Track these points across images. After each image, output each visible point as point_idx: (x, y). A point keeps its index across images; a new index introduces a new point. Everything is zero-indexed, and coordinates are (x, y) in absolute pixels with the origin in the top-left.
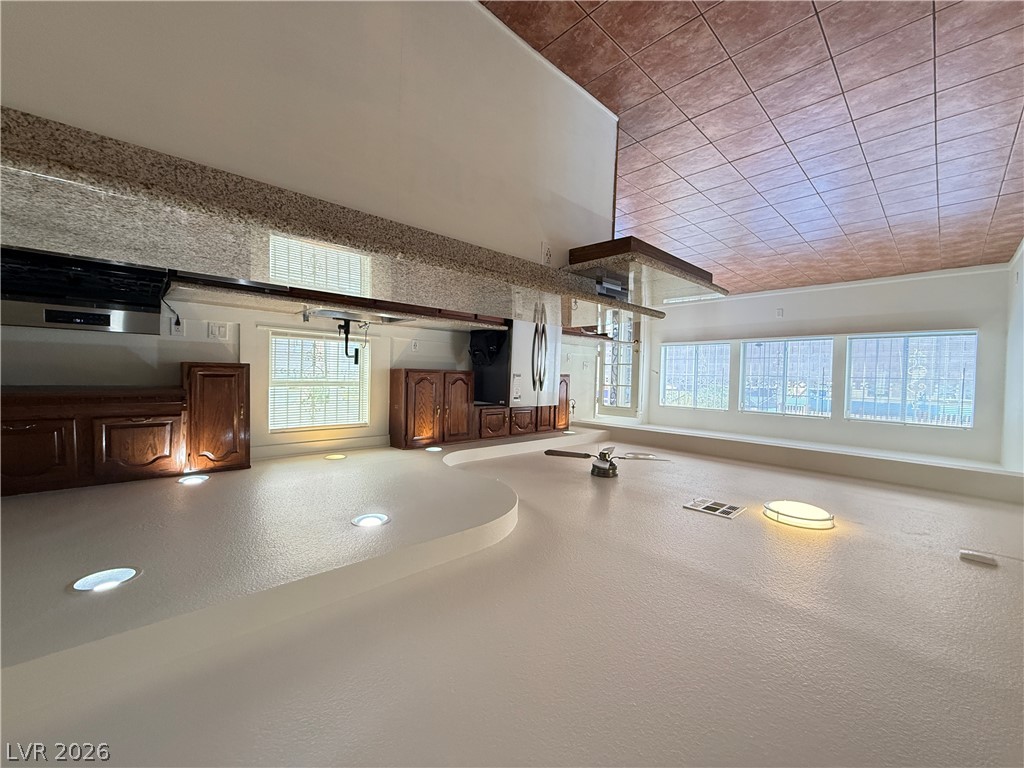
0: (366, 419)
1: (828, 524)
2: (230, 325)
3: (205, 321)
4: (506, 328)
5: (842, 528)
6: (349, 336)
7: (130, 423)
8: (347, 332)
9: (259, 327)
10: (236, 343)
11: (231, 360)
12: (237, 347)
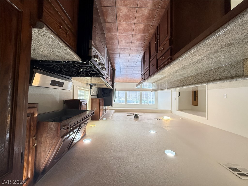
4: (113, 88)
5: (171, 119)
8: (91, 89)
10: (73, 92)
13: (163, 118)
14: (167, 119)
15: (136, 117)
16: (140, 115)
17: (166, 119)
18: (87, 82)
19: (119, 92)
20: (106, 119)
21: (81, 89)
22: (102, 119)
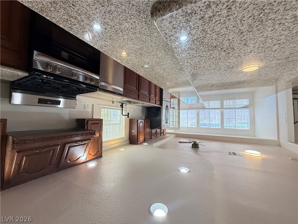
0: (123, 136)
1: (260, 155)
2: (91, 105)
3: (84, 103)
4: (160, 106)
6: (123, 109)
7: (77, 144)
8: (122, 107)
9: (99, 105)
10: (92, 111)
11: (90, 117)
12: (92, 112)
13: (245, 153)
14: (252, 155)
15: (195, 146)
16: (203, 145)
17: (250, 154)
18: (113, 99)
19: (188, 111)
20: (147, 144)
21: (107, 108)
22: (141, 143)
